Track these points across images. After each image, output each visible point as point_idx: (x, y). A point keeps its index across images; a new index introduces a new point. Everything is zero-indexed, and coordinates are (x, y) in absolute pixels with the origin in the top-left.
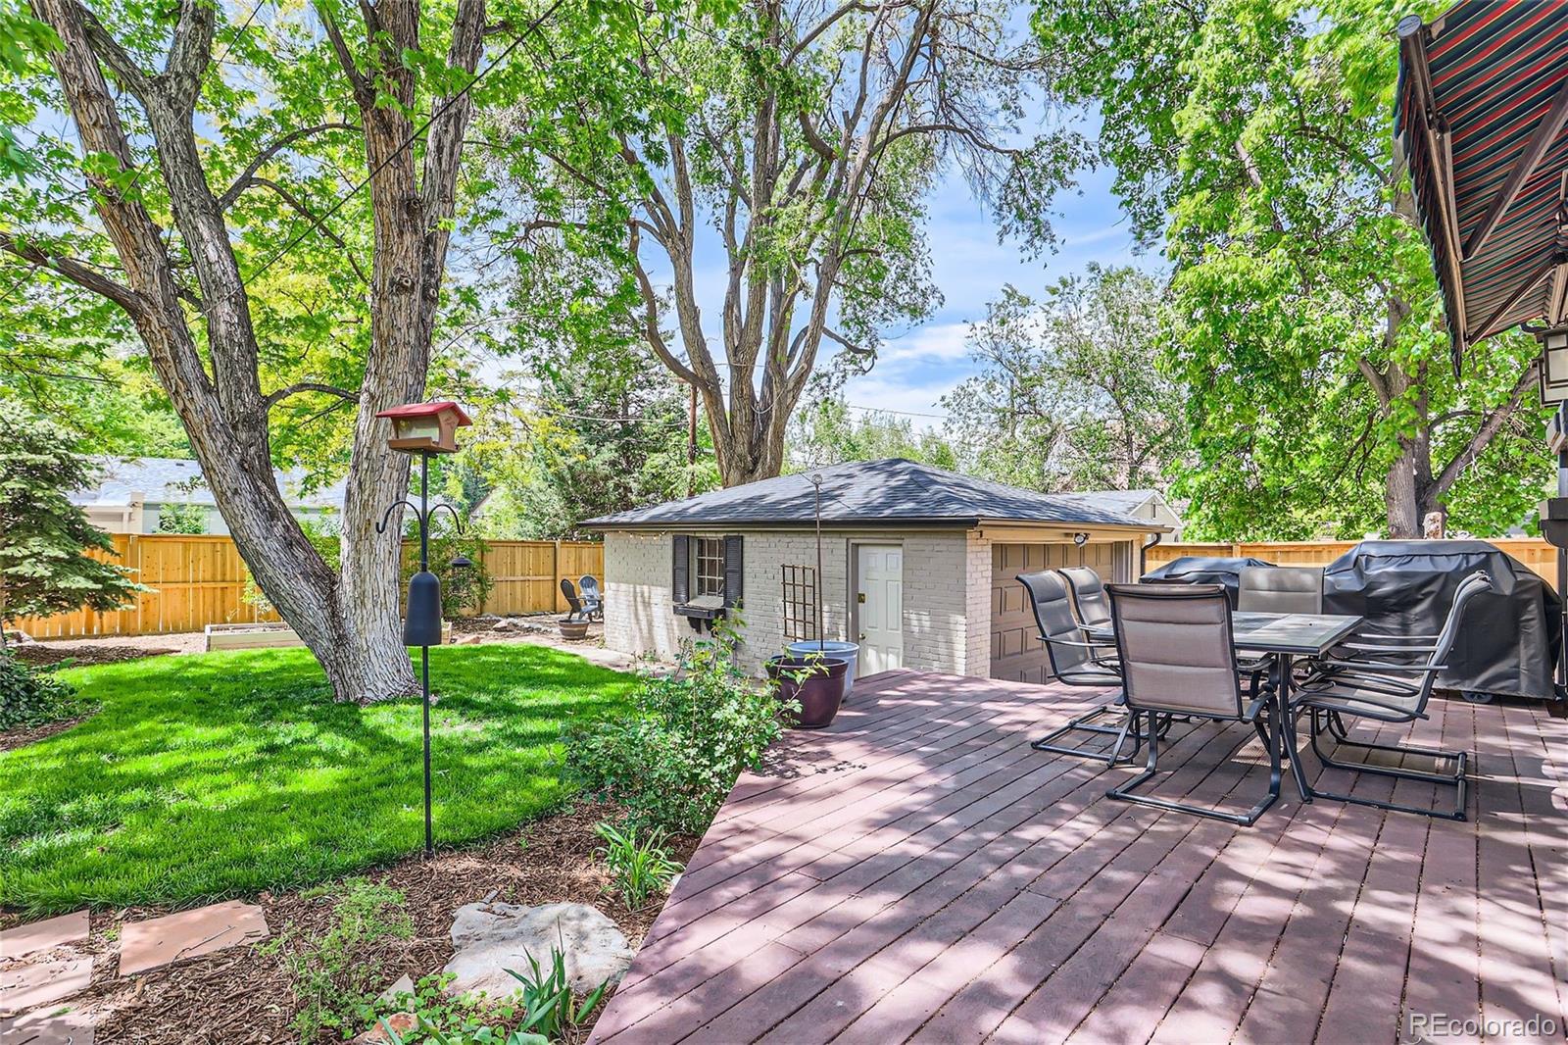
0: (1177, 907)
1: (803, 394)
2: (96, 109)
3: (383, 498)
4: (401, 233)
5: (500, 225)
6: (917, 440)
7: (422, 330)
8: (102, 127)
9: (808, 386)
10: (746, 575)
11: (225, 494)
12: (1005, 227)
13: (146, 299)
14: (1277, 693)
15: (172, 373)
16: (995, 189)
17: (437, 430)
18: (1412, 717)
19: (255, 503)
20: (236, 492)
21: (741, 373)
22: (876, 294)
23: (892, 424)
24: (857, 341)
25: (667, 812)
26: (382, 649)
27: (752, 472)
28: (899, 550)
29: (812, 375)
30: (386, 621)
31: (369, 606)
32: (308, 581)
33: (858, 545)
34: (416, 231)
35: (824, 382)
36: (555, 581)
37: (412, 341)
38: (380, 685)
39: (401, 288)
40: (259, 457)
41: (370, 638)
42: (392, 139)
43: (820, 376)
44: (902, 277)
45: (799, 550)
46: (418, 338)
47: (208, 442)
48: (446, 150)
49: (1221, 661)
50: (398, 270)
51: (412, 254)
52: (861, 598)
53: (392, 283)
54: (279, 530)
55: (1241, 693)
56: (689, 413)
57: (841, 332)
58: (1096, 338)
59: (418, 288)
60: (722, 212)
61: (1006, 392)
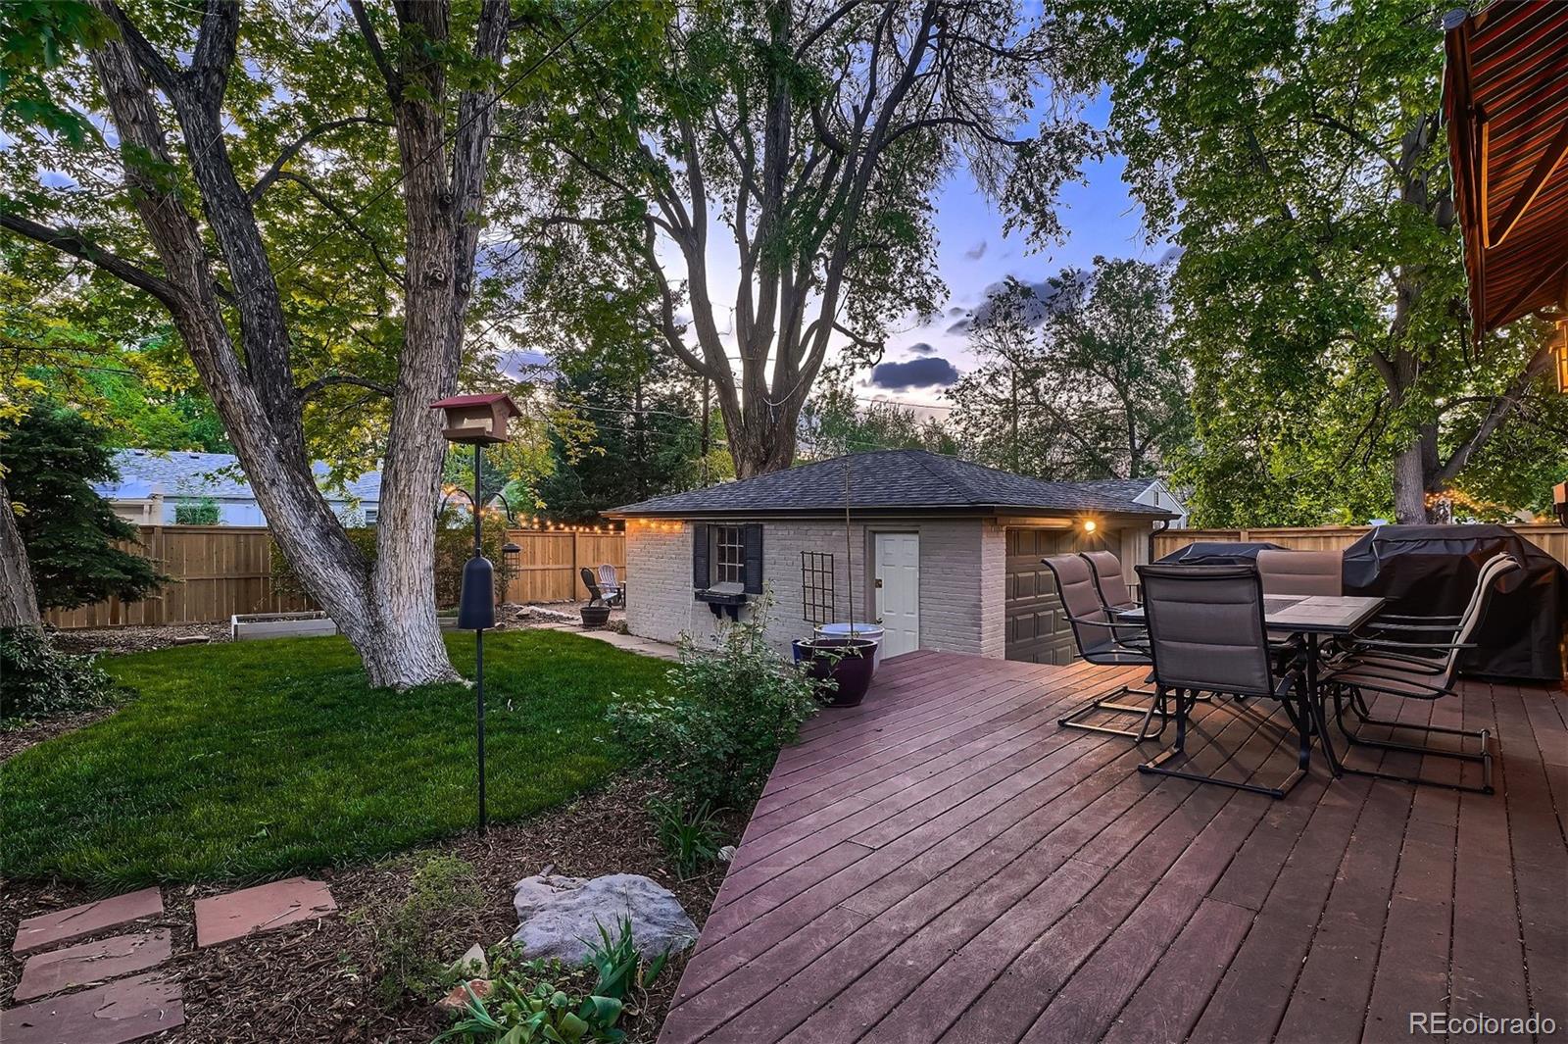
0: (1222, 874)
1: (814, 387)
2: (136, 107)
3: (418, 488)
4: (434, 229)
5: (521, 220)
6: (920, 430)
7: (454, 323)
8: (141, 123)
9: (818, 379)
10: (765, 562)
11: (262, 484)
12: (1010, 220)
13: (185, 293)
14: (1306, 672)
15: (211, 366)
16: (1002, 182)
17: (490, 421)
18: (1441, 693)
19: (292, 493)
20: (273, 483)
21: (754, 365)
22: (884, 288)
23: (896, 416)
24: (865, 334)
25: (712, 788)
26: (418, 635)
27: (765, 463)
28: (916, 537)
29: (822, 368)
30: (421, 607)
31: (405, 592)
32: (345, 570)
33: (875, 532)
34: (448, 226)
35: (833, 375)
36: (574, 569)
37: (446, 334)
38: (416, 670)
39: (434, 282)
40: (295, 448)
41: (407, 625)
42: (424, 135)
43: (828, 370)
44: (908, 270)
45: (817, 539)
46: (450, 332)
47: (246, 434)
48: (474, 146)
49: (1252, 639)
50: (431, 265)
51: (445, 248)
52: (879, 584)
53: (426, 277)
54: (315, 520)
55: (1270, 672)
56: (701, 405)
57: (848, 326)
58: (1098, 330)
59: (451, 283)
60: (733, 207)
61: (1009, 383)
